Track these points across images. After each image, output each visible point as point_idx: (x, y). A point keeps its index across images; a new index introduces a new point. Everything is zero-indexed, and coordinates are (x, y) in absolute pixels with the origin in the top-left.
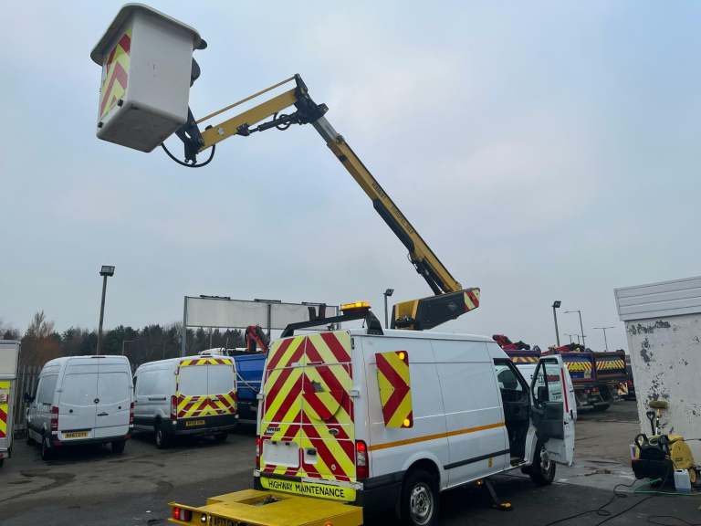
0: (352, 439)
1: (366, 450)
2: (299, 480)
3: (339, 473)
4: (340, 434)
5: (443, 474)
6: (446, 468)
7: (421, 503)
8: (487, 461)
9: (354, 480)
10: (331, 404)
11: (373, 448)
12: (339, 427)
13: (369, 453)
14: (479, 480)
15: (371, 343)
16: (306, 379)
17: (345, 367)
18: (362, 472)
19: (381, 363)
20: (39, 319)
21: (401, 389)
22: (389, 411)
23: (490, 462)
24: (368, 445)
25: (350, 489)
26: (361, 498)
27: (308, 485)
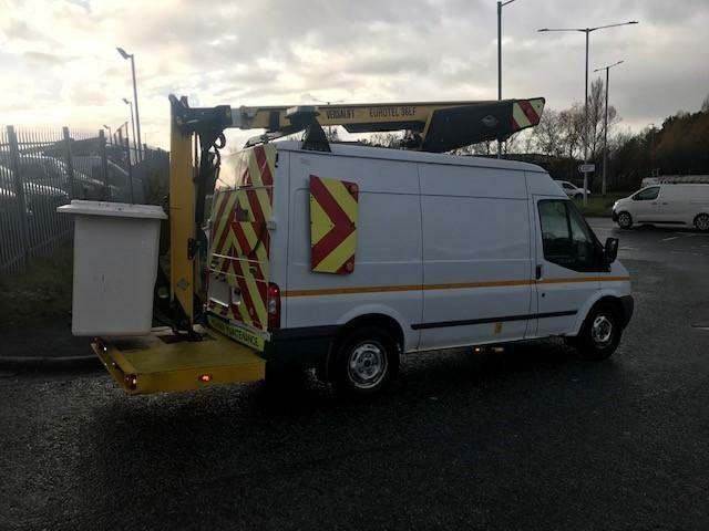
0: (266, 281)
1: (278, 295)
2: (227, 321)
3: (255, 317)
4: (258, 274)
5: (410, 336)
6: (415, 327)
7: (367, 364)
8: (493, 325)
9: (265, 328)
10: (252, 239)
12: (257, 265)
13: (283, 299)
14: (478, 346)
17: (268, 190)
18: (274, 320)
19: (316, 187)
21: (343, 227)
22: (318, 253)
23: (500, 327)
24: (282, 289)
25: (262, 337)
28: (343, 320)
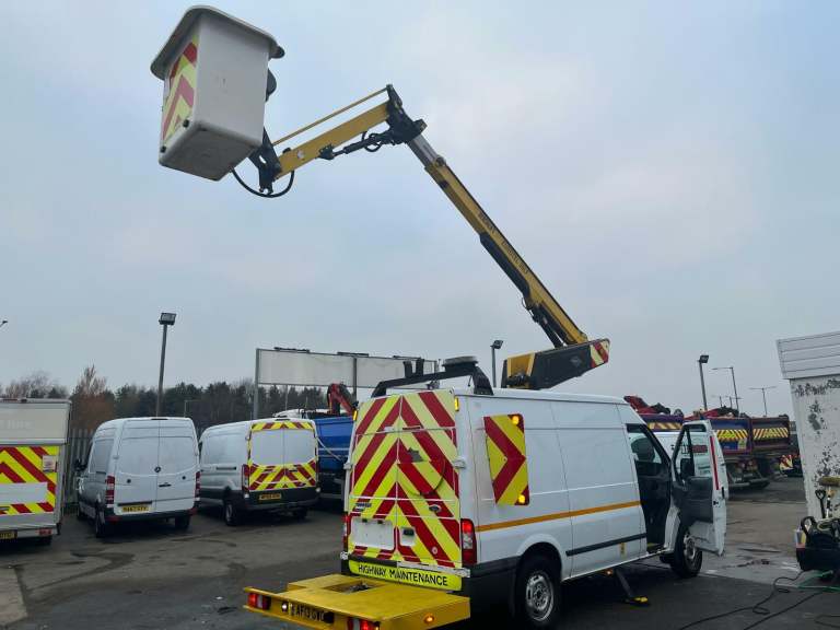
0: (456, 517)
1: (473, 530)
2: (394, 564)
3: (441, 557)
4: (443, 512)
5: (566, 561)
6: (569, 553)
7: (539, 594)
8: (618, 547)
9: (459, 565)
10: (432, 476)
11: (482, 528)
12: (441, 504)
13: (477, 534)
14: (609, 569)
15: (478, 405)
16: (402, 446)
17: (448, 433)
18: (469, 557)
19: (491, 428)
20: (89, 375)
21: (515, 459)
22: (500, 485)
23: (623, 549)
24: (476, 525)
25: (455, 576)
26: (467, 588)
27: (405, 570)
28: (520, 552)
